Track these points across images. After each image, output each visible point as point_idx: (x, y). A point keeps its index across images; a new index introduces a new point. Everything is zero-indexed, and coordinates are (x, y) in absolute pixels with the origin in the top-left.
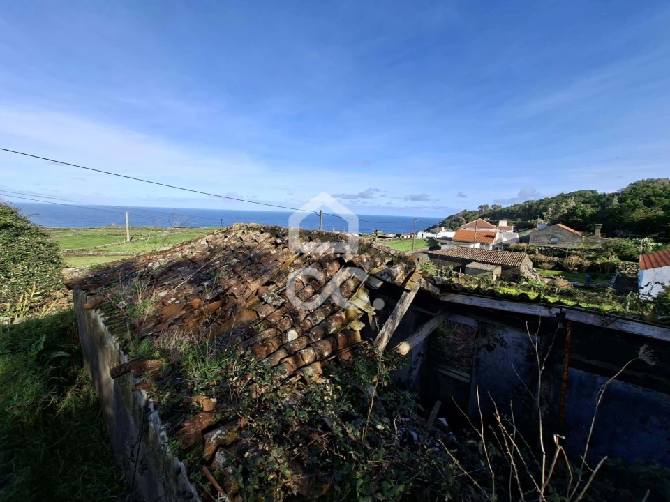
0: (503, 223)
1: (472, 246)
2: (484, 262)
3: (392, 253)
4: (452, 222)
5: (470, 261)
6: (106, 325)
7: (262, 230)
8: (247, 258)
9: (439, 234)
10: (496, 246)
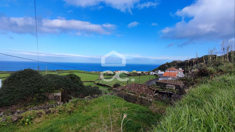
0: (180, 69)
2: (171, 84)
9: (158, 73)
10: (177, 78)
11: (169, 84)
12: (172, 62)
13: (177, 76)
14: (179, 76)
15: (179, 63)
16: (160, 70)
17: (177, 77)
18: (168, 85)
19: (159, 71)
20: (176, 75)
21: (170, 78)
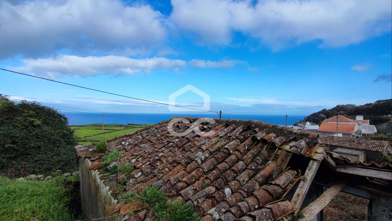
0: (360, 118)
1: (335, 135)
2: (348, 148)
3: (295, 132)
4: (316, 118)
5: (336, 147)
6: (101, 180)
7: (191, 120)
8: (185, 138)
9: (305, 127)
10: (356, 135)
11: (341, 147)
12: (333, 109)
13: (355, 130)
14: (361, 131)
15: (351, 110)
16: (310, 122)
17: (355, 133)
18: (339, 150)
19: (308, 123)
20: (353, 129)
21: (340, 135)
